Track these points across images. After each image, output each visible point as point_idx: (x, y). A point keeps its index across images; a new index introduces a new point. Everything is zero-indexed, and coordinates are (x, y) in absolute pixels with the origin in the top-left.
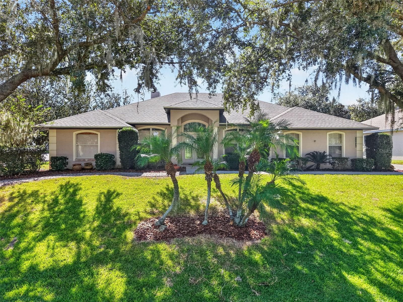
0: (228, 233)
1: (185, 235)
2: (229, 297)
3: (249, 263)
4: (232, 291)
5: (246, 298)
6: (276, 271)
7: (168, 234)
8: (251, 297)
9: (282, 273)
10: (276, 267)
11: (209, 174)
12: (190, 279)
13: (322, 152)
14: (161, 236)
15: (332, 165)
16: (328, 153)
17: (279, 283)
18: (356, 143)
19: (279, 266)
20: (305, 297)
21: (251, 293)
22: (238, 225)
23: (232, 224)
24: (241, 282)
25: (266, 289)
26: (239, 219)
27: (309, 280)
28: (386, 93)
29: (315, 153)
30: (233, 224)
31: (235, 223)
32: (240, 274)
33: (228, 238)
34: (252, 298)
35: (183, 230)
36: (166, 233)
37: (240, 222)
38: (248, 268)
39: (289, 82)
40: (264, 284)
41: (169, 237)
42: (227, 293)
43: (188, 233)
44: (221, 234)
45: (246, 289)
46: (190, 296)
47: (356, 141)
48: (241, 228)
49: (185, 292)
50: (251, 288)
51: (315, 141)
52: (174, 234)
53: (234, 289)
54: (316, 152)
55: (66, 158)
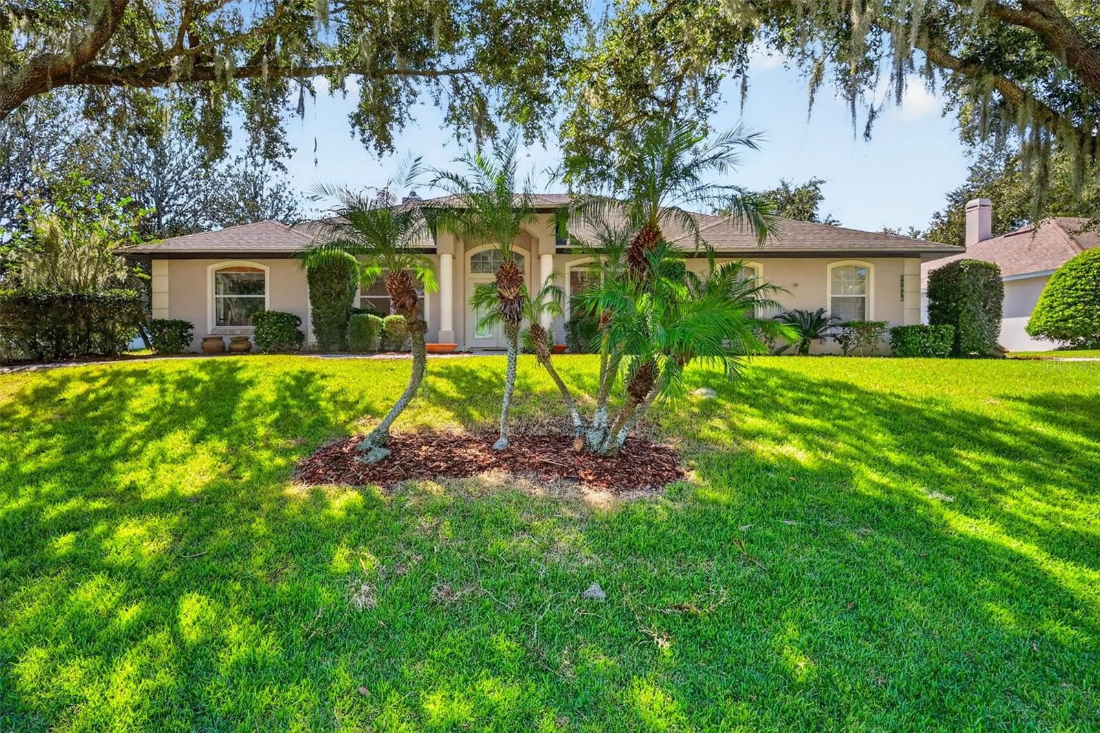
0: (567, 469)
1: (440, 472)
2: (558, 650)
3: (629, 547)
4: (572, 631)
5: (619, 652)
6: (720, 572)
7: (391, 471)
8: (637, 649)
9: (739, 577)
10: (719, 561)
11: (511, 298)
12: (435, 590)
13: (815, 312)
14: (371, 474)
15: (841, 342)
16: (828, 314)
17: (735, 608)
18: (902, 291)
19: (730, 558)
20: (833, 657)
21: (636, 639)
22: (596, 452)
23: (579, 450)
24: (603, 601)
25: (690, 627)
26: (600, 434)
27: (836, 603)
28: (1024, 100)
29: (797, 315)
30: (583, 449)
31: (587, 445)
32: (602, 578)
33: (566, 483)
34: (640, 655)
35: (435, 461)
36: (386, 467)
37: (602, 443)
38: (625, 562)
39: (740, 80)
40: (680, 609)
41: (393, 476)
42: (553, 636)
43: (448, 468)
44: (546, 472)
45: (621, 625)
46: (425, 640)
47: (902, 286)
48: (605, 458)
49: (413, 627)
50: (635, 622)
51: (796, 285)
52: (407, 470)
53: (577, 623)
54: (801, 313)
55: (186, 326)
